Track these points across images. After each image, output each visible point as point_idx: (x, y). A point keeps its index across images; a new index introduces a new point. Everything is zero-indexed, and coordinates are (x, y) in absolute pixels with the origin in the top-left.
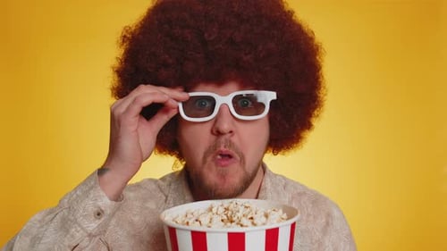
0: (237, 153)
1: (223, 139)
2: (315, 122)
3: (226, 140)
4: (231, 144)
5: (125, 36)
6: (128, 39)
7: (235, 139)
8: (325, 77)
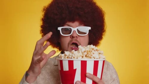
0: (79, 43)
1: (74, 39)
2: (103, 37)
3: (75, 39)
4: (77, 40)
5: (44, 9)
6: (45, 10)
7: (78, 39)
8: (106, 23)
